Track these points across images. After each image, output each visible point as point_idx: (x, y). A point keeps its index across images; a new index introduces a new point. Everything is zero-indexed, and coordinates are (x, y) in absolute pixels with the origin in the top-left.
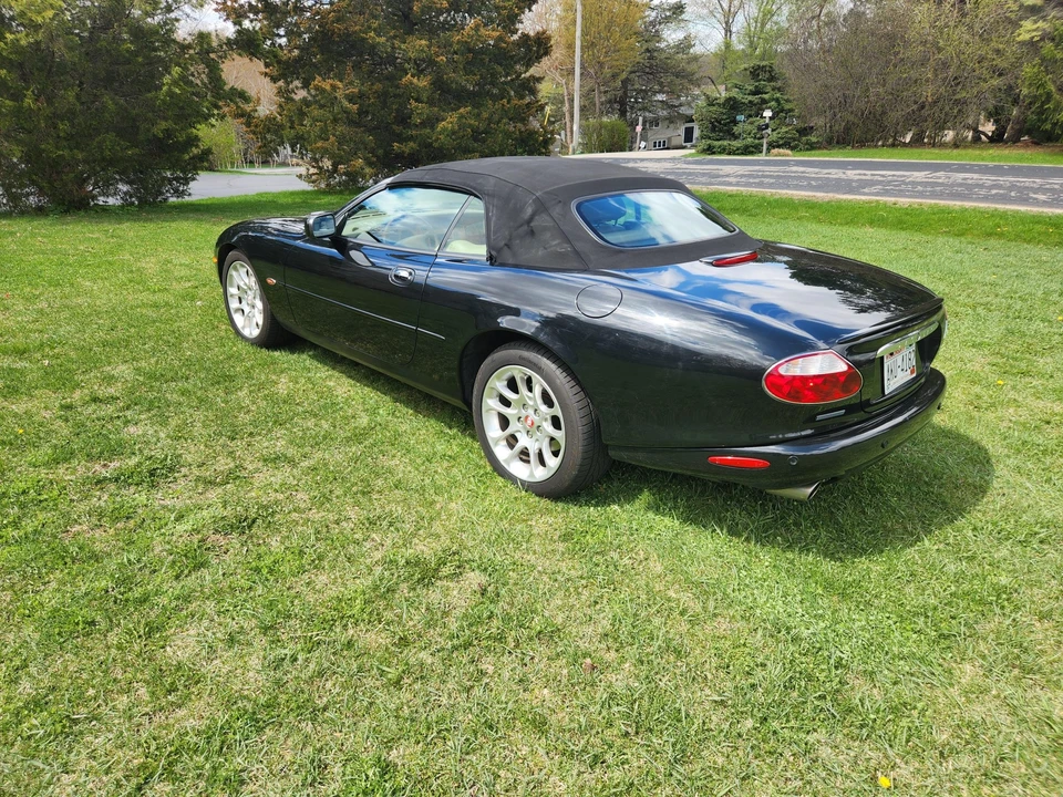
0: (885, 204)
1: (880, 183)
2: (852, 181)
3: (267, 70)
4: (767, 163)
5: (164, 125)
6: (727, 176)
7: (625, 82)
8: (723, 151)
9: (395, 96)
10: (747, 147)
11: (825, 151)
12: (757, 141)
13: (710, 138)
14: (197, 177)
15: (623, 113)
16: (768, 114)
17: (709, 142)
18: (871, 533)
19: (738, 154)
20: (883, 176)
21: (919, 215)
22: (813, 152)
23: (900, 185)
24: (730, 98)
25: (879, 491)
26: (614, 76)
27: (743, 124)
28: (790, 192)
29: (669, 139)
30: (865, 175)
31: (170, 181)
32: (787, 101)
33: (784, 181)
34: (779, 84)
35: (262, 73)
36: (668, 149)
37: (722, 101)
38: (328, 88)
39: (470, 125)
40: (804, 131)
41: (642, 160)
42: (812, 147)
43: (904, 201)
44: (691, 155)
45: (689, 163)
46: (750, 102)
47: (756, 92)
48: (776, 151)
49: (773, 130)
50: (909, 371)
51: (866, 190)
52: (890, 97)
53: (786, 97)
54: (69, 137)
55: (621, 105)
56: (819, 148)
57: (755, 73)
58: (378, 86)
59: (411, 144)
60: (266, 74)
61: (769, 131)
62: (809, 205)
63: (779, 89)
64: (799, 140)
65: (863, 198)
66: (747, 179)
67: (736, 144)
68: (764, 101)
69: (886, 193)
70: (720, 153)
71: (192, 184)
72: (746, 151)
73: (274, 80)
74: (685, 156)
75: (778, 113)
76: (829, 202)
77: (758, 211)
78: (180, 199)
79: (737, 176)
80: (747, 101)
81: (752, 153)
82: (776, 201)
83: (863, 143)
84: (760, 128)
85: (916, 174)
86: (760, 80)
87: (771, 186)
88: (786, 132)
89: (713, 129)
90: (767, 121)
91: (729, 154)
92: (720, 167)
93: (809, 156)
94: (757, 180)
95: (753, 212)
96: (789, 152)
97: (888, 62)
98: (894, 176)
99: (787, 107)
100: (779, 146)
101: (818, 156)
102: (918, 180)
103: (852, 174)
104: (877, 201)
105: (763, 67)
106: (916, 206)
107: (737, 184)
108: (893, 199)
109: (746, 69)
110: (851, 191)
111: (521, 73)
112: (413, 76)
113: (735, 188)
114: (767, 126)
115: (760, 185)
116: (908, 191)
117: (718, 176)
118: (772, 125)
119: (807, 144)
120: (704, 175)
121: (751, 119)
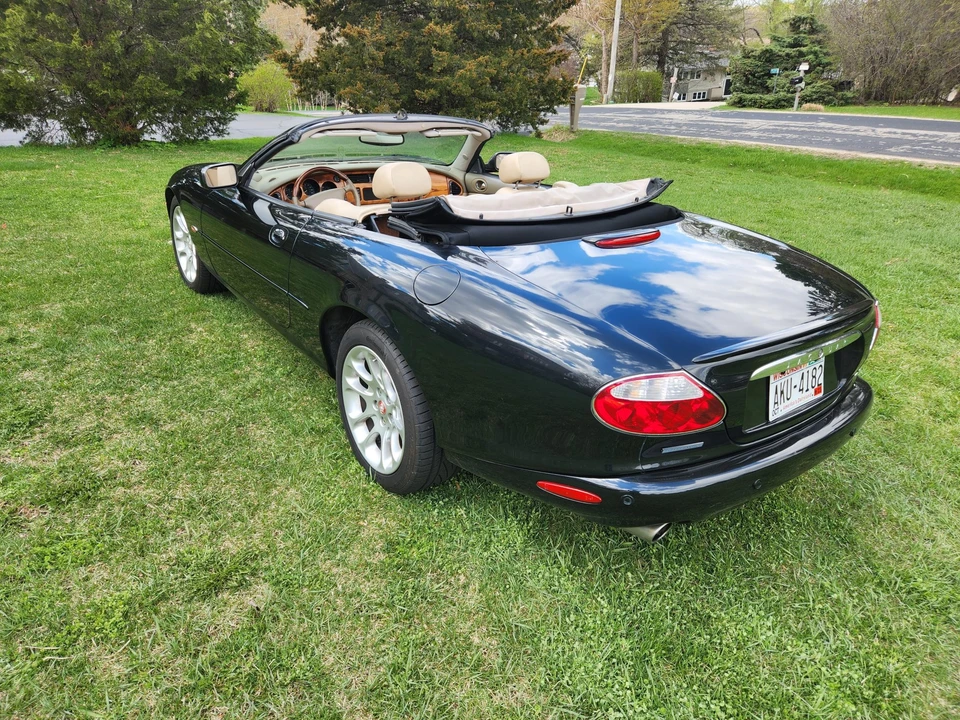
0: (910, 164)
1: (908, 142)
2: (881, 139)
3: (310, 18)
4: (795, 118)
5: (196, 68)
6: (750, 130)
7: (666, 33)
8: (754, 104)
9: (420, 44)
10: (779, 101)
11: (861, 107)
12: (789, 95)
13: (742, 91)
14: (237, 117)
15: (661, 64)
16: (804, 67)
17: (741, 95)
18: (747, 575)
19: (769, 108)
20: (914, 135)
21: (944, 179)
22: (847, 108)
23: (930, 147)
24: (767, 50)
25: (776, 518)
26: (655, 27)
27: (778, 78)
28: (811, 149)
29: (710, 91)
30: (895, 133)
31: (211, 121)
32: (826, 54)
33: (807, 138)
34: (820, 36)
35: (305, 20)
36: (707, 100)
37: (757, 53)
38: (355, 35)
39: (489, 73)
40: (841, 86)
41: (670, 111)
42: (846, 102)
43: (931, 163)
44: (721, 107)
45: (716, 116)
46: (787, 55)
47: (796, 44)
48: (807, 106)
49: (807, 84)
50: (812, 391)
51: (892, 150)
52: (935, 53)
53: (825, 51)
54: (113, 78)
55: (660, 55)
56: (855, 104)
57: (795, 24)
58: (405, 34)
59: (432, 91)
60: (308, 21)
61: (802, 85)
62: (828, 163)
63: (819, 42)
64: (836, 94)
65: (888, 157)
66: (767, 135)
67: (769, 97)
68: (802, 54)
69: (914, 153)
70: (751, 106)
71: (232, 124)
72: (778, 104)
73: (316, 27)
74: (715, 109)
75: (815, 67)
76: (850, 161)
77: (773, 167)
78: (220, 138)
79: (760, 130)
80: (784, 54)
81: (782, 107)
82: (795, 158)
83: (902, 100)
84: (793, 82)
85: (951, 134)
86: (801, 32)
87: (793, 142)
88: (821, 86)
89: (747, 82)
90: (802, 74)
91: (760, 107)
92: (744, 120)
93: (842, 112)
94: (779, 136)
95: (769, 168)
96: (821, 107)
97: (936, 16)
98: (926, 135)
99: (825, 61)
100: (811, 101)
101: (851, 112)
102: (952, 141)
103: (882, 132)
104: (902, 162)
105: (804, 19)
106: (943, 169)
107: (758, 139)
108: (919, 160)
109: (786, 21)
110: (877, 149)
111: (547, 23)
112: (437, 24)
113: (754, 143)
114: (801, 80)
115: (782, 140)
116: (938, 152)
117: (740, 130)
118: (808, 78)
119: (842, 99)
120: (726, 128)
121: (787, 73)
